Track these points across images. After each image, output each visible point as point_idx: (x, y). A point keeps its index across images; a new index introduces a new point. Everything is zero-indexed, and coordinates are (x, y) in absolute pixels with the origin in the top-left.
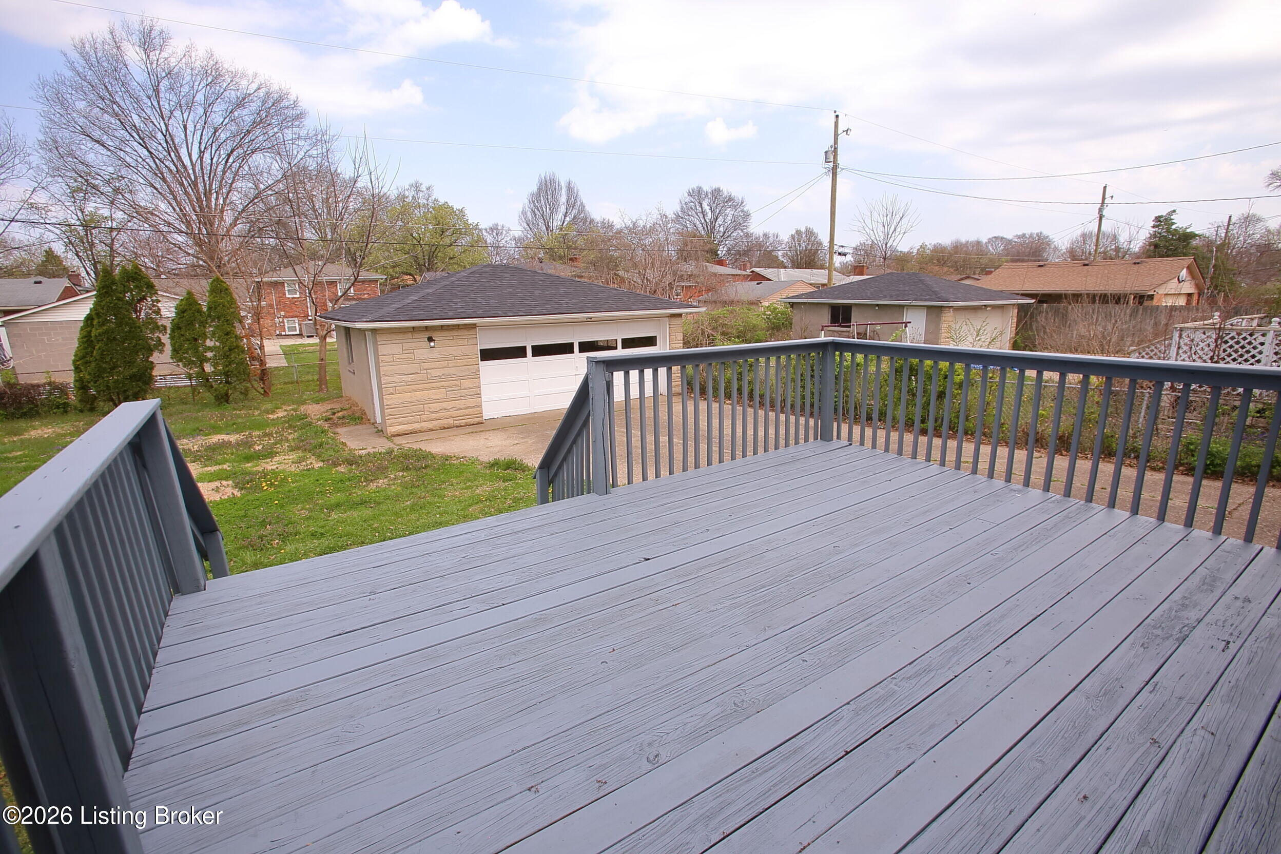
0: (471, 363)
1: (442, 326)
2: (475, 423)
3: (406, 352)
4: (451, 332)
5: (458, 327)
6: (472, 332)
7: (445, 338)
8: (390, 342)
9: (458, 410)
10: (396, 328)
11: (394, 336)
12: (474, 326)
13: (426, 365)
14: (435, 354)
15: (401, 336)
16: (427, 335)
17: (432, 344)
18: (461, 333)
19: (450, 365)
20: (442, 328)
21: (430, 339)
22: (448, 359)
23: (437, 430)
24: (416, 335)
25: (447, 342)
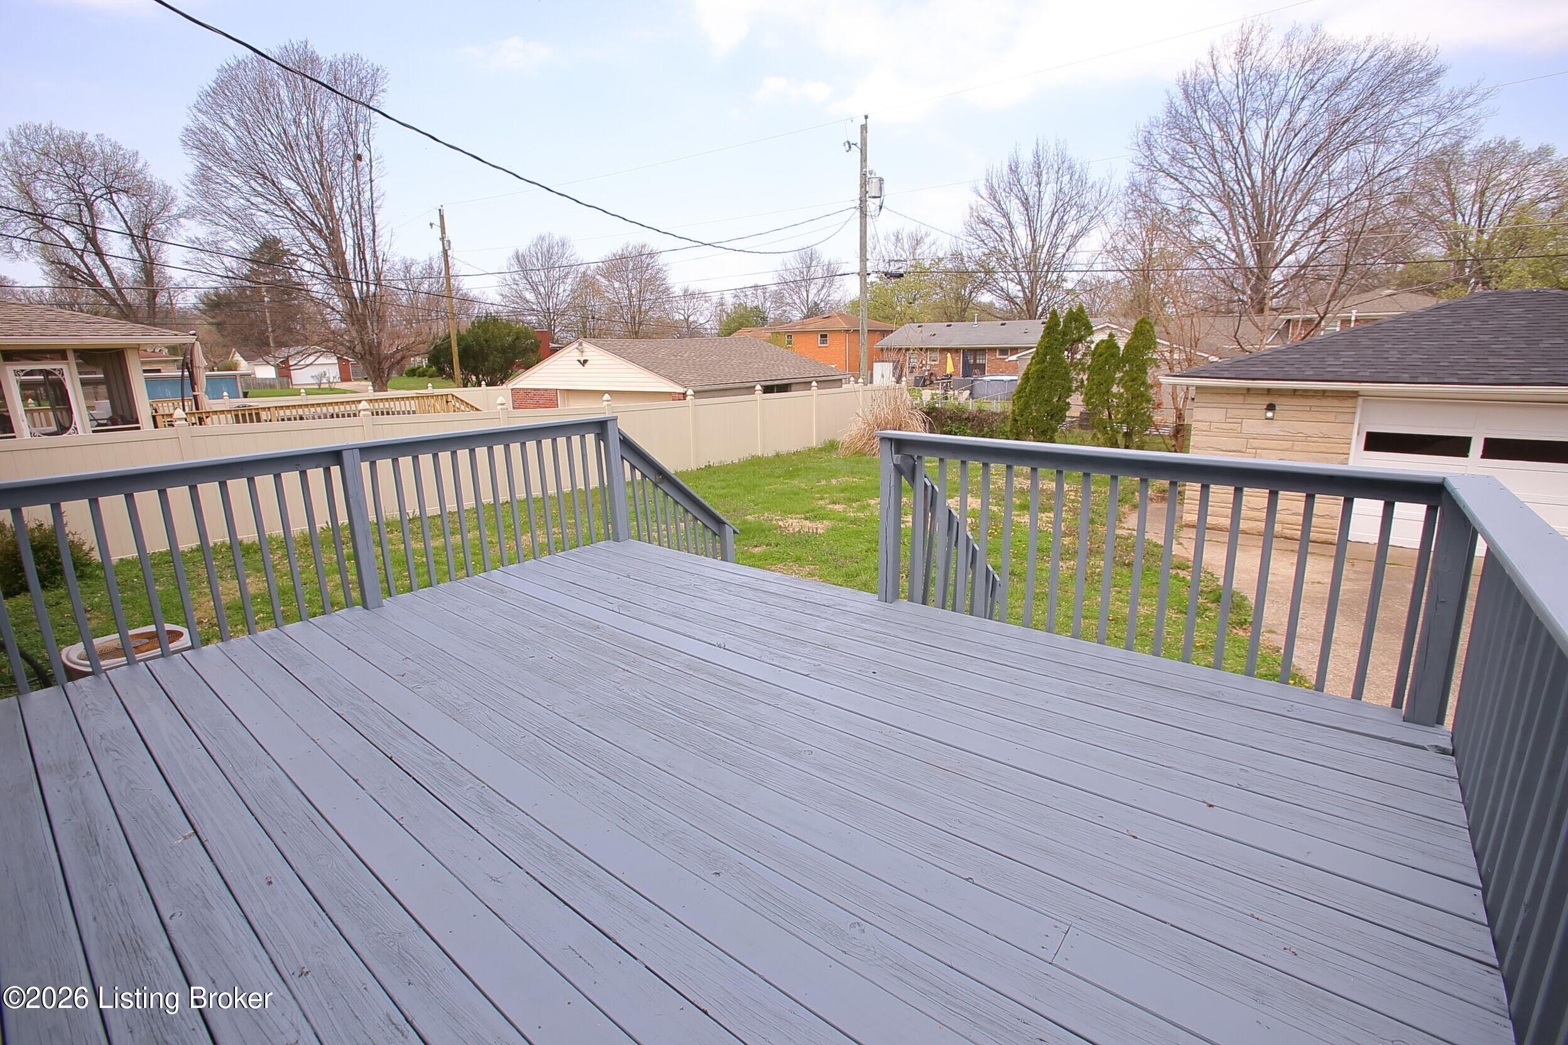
0: (1335, 451)
1: (1295, 390)
2: (1319, 541)
3: (1230, 420)
4: (1307, 401)
5: (1323, 394)
6: (1349, 403)
7: (1295, 408)
8: (1210, 405)
9: (1293, 514)
10: (1222, 388)
11: (1218, 398)
12: (1355, 395)
13: (1255, 443)
14: (1275, 428)
15: (1227, 398)
16: (1268, 400)
17: (1270, 414)
18: (1325, 402)
19: (1295, 448)
20: (1295, 392)
21: (1271, 407)
22: (1294, 438)
23: (1253, 534)
24: (1249, 400)
25: (1300, 414)
